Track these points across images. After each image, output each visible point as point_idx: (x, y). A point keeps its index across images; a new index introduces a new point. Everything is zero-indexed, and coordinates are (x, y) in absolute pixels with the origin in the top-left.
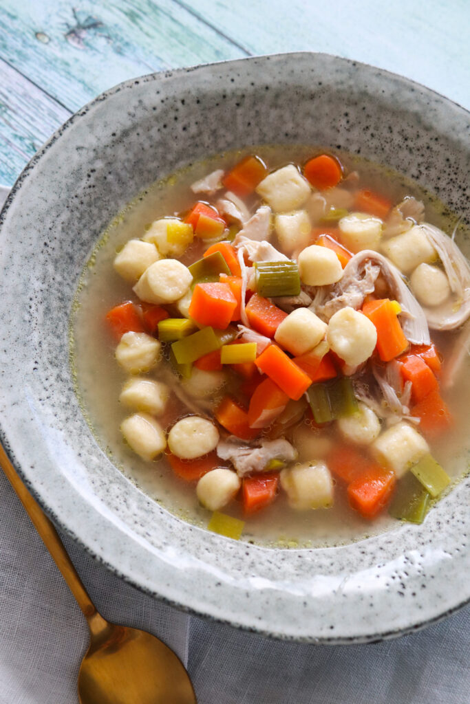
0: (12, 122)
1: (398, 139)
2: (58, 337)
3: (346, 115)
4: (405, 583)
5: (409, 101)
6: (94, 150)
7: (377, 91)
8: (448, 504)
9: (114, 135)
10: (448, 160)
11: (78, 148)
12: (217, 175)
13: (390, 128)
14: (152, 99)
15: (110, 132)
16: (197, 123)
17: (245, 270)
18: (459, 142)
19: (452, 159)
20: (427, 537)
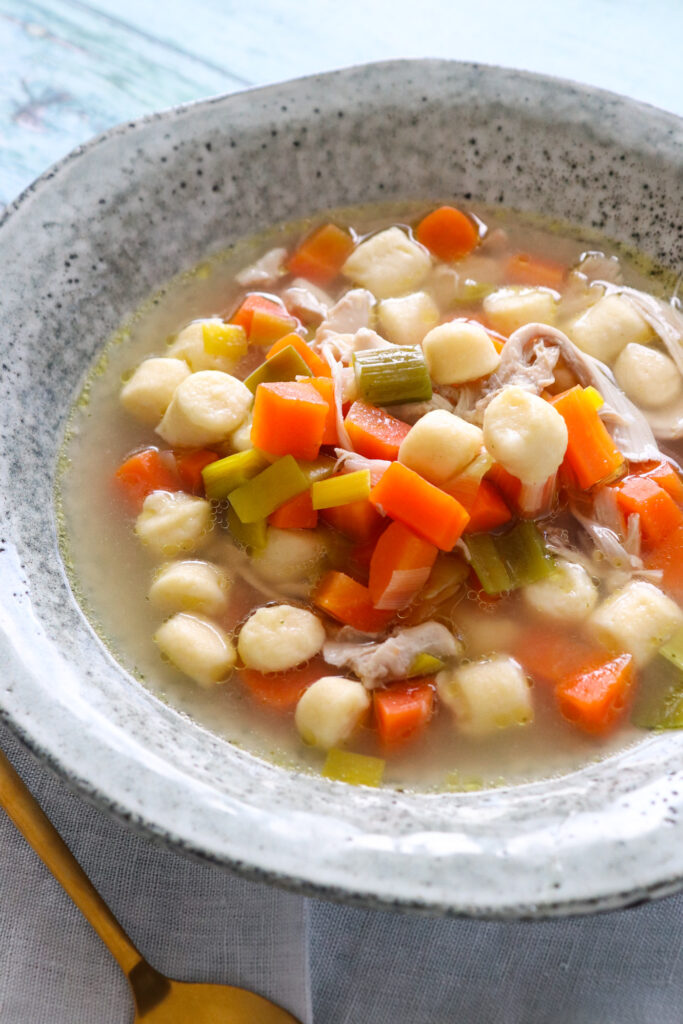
1: (560, 169)
2: (37, 509)
3: (473, 142)
4: (676, 806)
5: (570, 108)
6: (73, 226)
7: (517, 100)
9: (102, 202)
10: (646, 187)
11: (46, 225)
12: (275, 255)
13: (546, 153)
14: (159, 146)
15: (95, 199)
16: (234, 179)
18: (659, 157)
19: (653, 184)
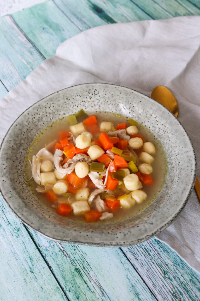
0: (172, 287)
1: (35, 206)
2: (170, 176)
4: (94, 92)
6: (146, 223)
8: (72, 112)
9: (138, 226)
12: (102, 218)
14: (120, 236)
17: (107, 175)
19: (21, 192)
20: (82, 103)
